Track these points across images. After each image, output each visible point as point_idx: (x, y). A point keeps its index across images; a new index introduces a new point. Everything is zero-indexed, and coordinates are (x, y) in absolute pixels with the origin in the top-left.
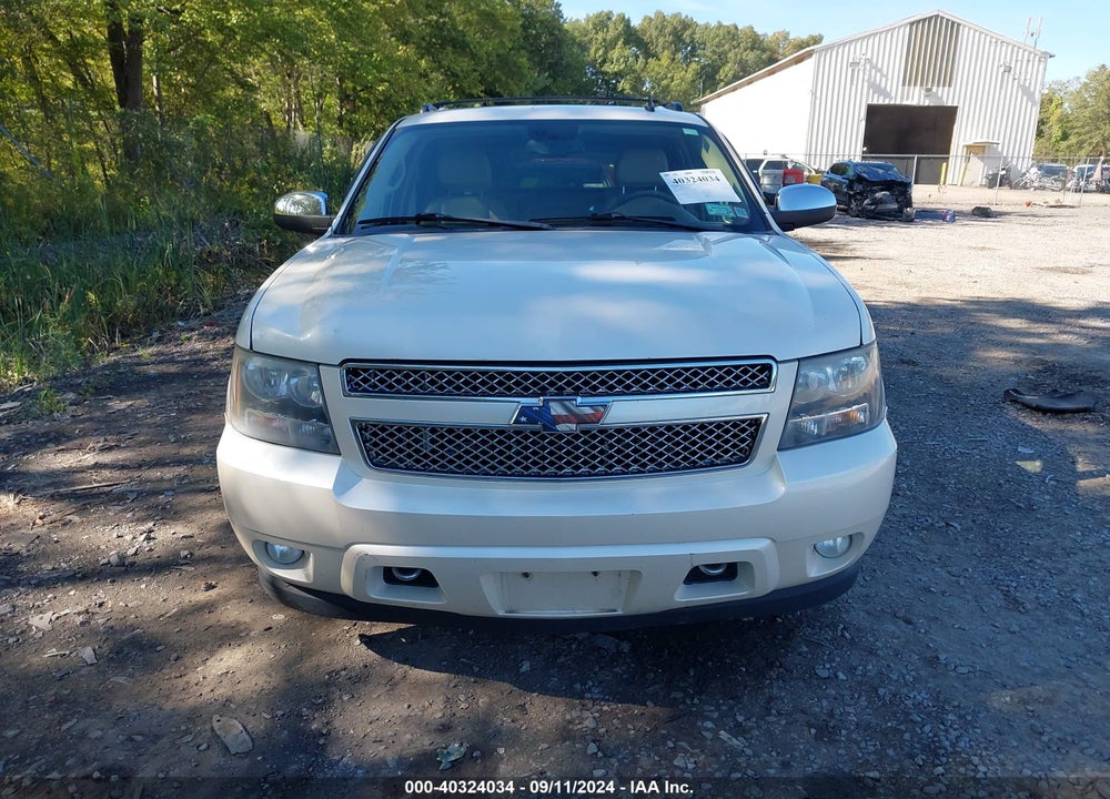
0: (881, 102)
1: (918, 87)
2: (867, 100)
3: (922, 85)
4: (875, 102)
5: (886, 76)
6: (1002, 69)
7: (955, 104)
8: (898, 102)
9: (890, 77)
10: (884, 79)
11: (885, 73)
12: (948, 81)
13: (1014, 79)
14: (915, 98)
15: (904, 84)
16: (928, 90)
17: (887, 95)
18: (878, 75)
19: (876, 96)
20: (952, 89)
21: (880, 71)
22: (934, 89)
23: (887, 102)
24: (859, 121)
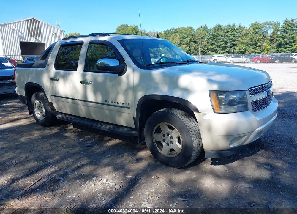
0: (23, 41)
1: (33, 37)
2: (19, 40)
3: (34, 37)
4: (22, 41)
5: (23, 34)
6: (53, 34)
7: (44, 42)
8: (28, 41)
9: (24, 34)
10: (23, 35)
11: (23, 33)
12: (41, 36)
13: (57, 36)
14: (33, 40)
15: (29, 36)
16: (36, 38)
17: (25, 39)
18: (21, 34)
19: (22, 39)
20: (42, 38)
21: (21, 32)
22: (37, 38)
23: (25, 41)
24: (18, 46)
